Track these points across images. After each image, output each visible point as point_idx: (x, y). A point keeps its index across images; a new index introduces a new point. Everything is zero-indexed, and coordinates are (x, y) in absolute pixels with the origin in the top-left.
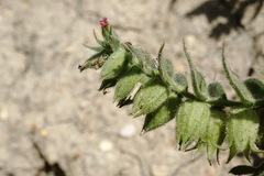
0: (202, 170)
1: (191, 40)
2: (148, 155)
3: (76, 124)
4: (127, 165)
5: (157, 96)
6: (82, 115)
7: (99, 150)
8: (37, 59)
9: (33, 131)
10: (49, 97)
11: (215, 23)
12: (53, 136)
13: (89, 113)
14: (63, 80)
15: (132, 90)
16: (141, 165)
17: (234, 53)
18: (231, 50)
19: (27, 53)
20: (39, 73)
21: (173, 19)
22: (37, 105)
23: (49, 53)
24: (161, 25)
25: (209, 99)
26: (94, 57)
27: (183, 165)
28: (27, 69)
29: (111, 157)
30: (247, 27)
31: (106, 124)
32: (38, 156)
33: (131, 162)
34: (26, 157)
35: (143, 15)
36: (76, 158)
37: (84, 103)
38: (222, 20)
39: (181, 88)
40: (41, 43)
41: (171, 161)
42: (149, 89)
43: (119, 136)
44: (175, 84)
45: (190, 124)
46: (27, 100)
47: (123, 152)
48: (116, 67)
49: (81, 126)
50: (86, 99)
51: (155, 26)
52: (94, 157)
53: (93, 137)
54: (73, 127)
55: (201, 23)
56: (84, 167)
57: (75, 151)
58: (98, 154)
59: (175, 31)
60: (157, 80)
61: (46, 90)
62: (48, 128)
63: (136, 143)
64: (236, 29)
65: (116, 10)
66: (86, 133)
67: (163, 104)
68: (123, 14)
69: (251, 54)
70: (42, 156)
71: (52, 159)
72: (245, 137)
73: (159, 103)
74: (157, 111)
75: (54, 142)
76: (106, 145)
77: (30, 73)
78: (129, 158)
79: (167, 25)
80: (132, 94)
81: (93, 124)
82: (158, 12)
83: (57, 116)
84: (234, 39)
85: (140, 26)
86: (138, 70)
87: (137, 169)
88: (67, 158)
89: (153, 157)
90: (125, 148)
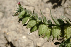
0: (50, 44)
1: (47, 9)
2: (36, 40)
3: (16, 31)
4: (30, 42)
5: (33, 23)
6: (18, 29)
7: (22, 38)
8: (6, 14)
9: (5, 33)
10: (9, 24)
11: (54, 5)
12: (10, 34)
13: (20, 28)
14: (13, 20)
15: (27, 21)
16: (34, 42)
17: (59, 13)
18: (58, 12)
19: (3, 12)
20: (6, 18)
21: (43, 3)
22: (6, 26)
23: (9, 12)
24: (39, 5)
25: (47, 24)
26: (17, 13)
27: (45, 43)
28: (3, 17)
29: (26, 40)
30: (62, 6)
31: (24, 31)
32: (6, 40)
33: (31, 41)
34: (3, 40)
35: (34, 2)
36: (16, 40)
37: (18, 26)
38: (56, 4)
39: (40, 21)
40: (7, 10)
41: (42, 41)
42: (31, 21)
43: (28, 35)
44: (39, 20)
45: (42, 30)
46: (3, 25)
47: (29, 39)
48: (22, 15)
49: (17, 32)
50: (19, 25)
51: (38, 5)
52: (21, 40)
53: (21, 35)
54: (15, 32)
55: (50, 5)
56: (18, 43)
57: (16, 39)
58: (22, 39)
59: (43, 6)
60: (33, 19)
61: (8, 22)
62: (9, 32)
63: (32, 36)
64: (59, 6)
65: (27, 1)
66: (19, 34)
67: (35, 25)
68: (29, 2)
69: (63, 13)
70: (7, 40)
71: (10, 41)
72: (57, 34)
73: (34, 25)
74: (33, 27)
75: (10, 36)
76: (24, 37)
77: (4, 18)
78: (30, 40)
79: (41, 5)
80: (27, 22)
81: (21, 31)
82: (39, 2)
83: (11, 29)
84: (59, 9)
85: (34, 5)
86: (28, 16)
87: (32, 43)
88: (14, 40)
89: (37, 40)
90: (29, 38)
